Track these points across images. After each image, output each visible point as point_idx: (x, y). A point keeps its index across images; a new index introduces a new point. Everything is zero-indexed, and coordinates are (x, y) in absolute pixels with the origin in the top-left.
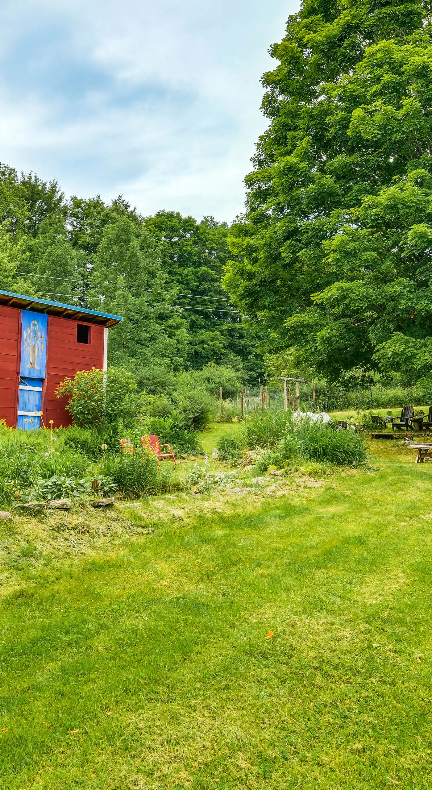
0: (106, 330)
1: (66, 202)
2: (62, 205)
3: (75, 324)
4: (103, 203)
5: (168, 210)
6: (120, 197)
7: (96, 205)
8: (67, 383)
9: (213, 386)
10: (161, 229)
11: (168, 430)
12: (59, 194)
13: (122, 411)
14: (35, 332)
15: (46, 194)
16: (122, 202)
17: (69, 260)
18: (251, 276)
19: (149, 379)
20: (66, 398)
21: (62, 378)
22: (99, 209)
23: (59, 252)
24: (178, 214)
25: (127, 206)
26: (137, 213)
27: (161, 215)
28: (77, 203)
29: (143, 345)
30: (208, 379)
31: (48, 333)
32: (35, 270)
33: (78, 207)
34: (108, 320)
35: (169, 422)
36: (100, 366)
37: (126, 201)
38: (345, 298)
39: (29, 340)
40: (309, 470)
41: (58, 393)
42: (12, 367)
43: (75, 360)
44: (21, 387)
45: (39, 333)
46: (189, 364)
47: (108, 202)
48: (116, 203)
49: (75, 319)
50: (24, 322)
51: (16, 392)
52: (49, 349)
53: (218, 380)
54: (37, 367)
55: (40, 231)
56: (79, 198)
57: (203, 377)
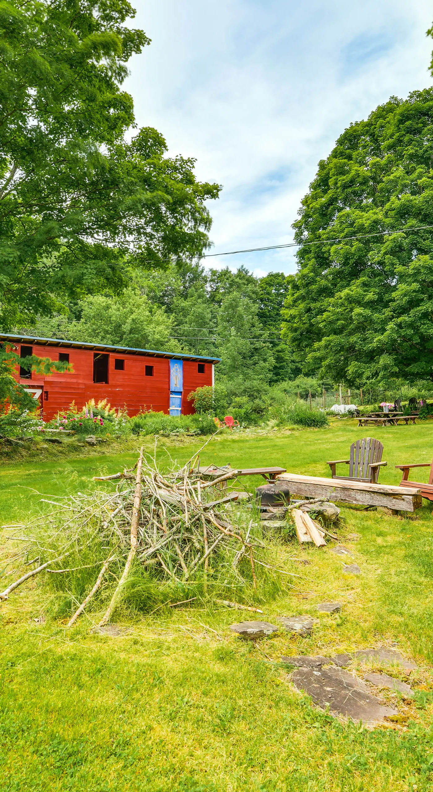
0: (213, 366)
1: (207, 273)
2: (203, 274)
3: (197, 364)
4: (230, 272)
5: (275, 272)
6: (242, 266)
7: (226, 273)
8: (192, 393)
9: (301, 390)
10: (271, 285)
11: (243, 414)
12: (201, 268)
13: (219, 406)
14: (177, 369)
15: (193, 268)
16: (244, 270)
17: (206, 316)
18: (296, 330)
19: (250, 388)
20: (192, 401)
21: (190, 391)
22: (228, 276)
23: (200, 310)
24: (282, 274)
25: (247, 272)
26: (254, 276)
27: (271, 275)
28: (214, 272)
29: (248, 368)
30: (298, 386)
31: (183, 369)
32: (186, 323)
33: (214, 275)
34: (214, 360)
35: (243, 411)
36: (210, 384)
37: (247, 268)
38: (329, 345)
39: (174, 374)
40: (290, 428)
41: (189, 399)
42: (166, 386)
43: (197, 382)
44: (171, 396)
45: (178, 370)
46: (292, 376)
47: (234, 271)
48: (239, 270)
49: (197, 361)
50: (171, 365)
51: (169, 398)
52: (184, 377)
53: (305, 386)
54: (178, 386)
55: (189, 295)
56: (215, 270)
57: (295, 385)
